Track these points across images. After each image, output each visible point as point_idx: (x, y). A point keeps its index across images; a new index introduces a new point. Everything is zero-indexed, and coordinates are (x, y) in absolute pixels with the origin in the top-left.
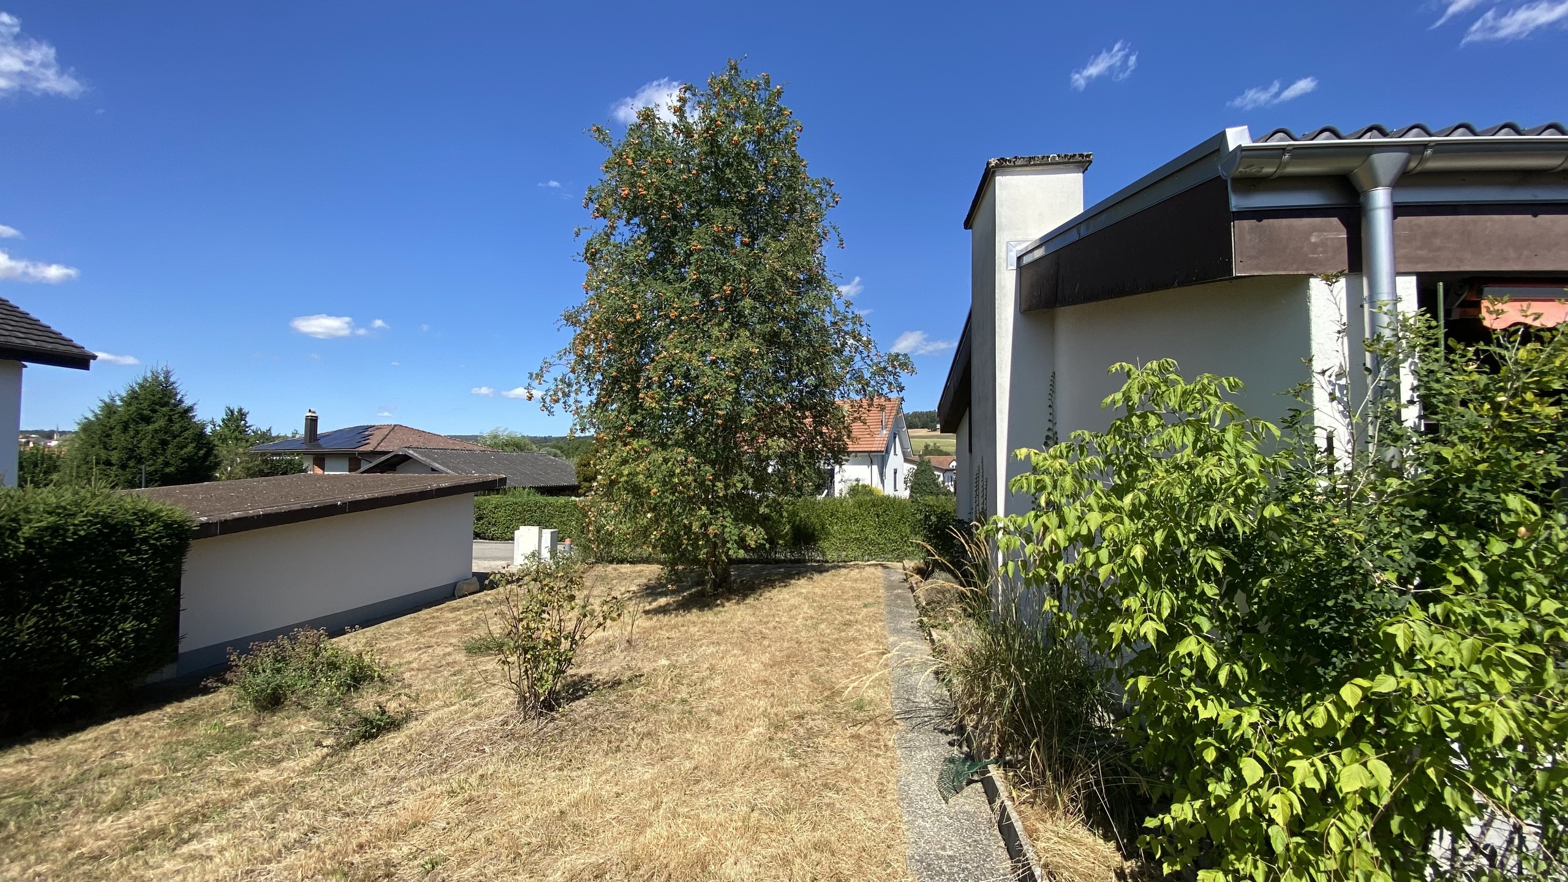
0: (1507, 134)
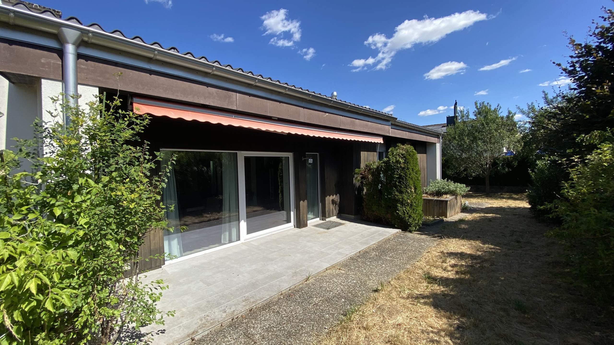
0: (138, 41)
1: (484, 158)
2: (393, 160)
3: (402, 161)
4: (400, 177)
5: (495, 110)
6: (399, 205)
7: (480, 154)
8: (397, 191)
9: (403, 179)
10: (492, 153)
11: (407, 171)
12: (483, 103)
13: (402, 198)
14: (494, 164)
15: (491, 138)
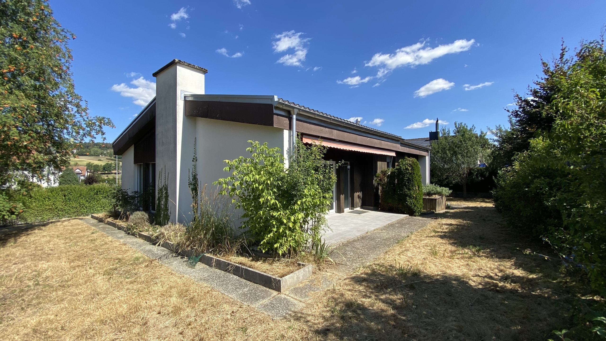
1: (461, 168)
2: (403, 168)
3: (410, 168)
4: (409, 179)
5: (471, 130)
6: (408, 198)
7: (458, 165)
8: (407, 188)
9: (411, 181)
10: (468, 165)
11: (413, 175)
12: (461, 124)
13: (410, 193)
14: (470, 173)
15: (467, 153)
